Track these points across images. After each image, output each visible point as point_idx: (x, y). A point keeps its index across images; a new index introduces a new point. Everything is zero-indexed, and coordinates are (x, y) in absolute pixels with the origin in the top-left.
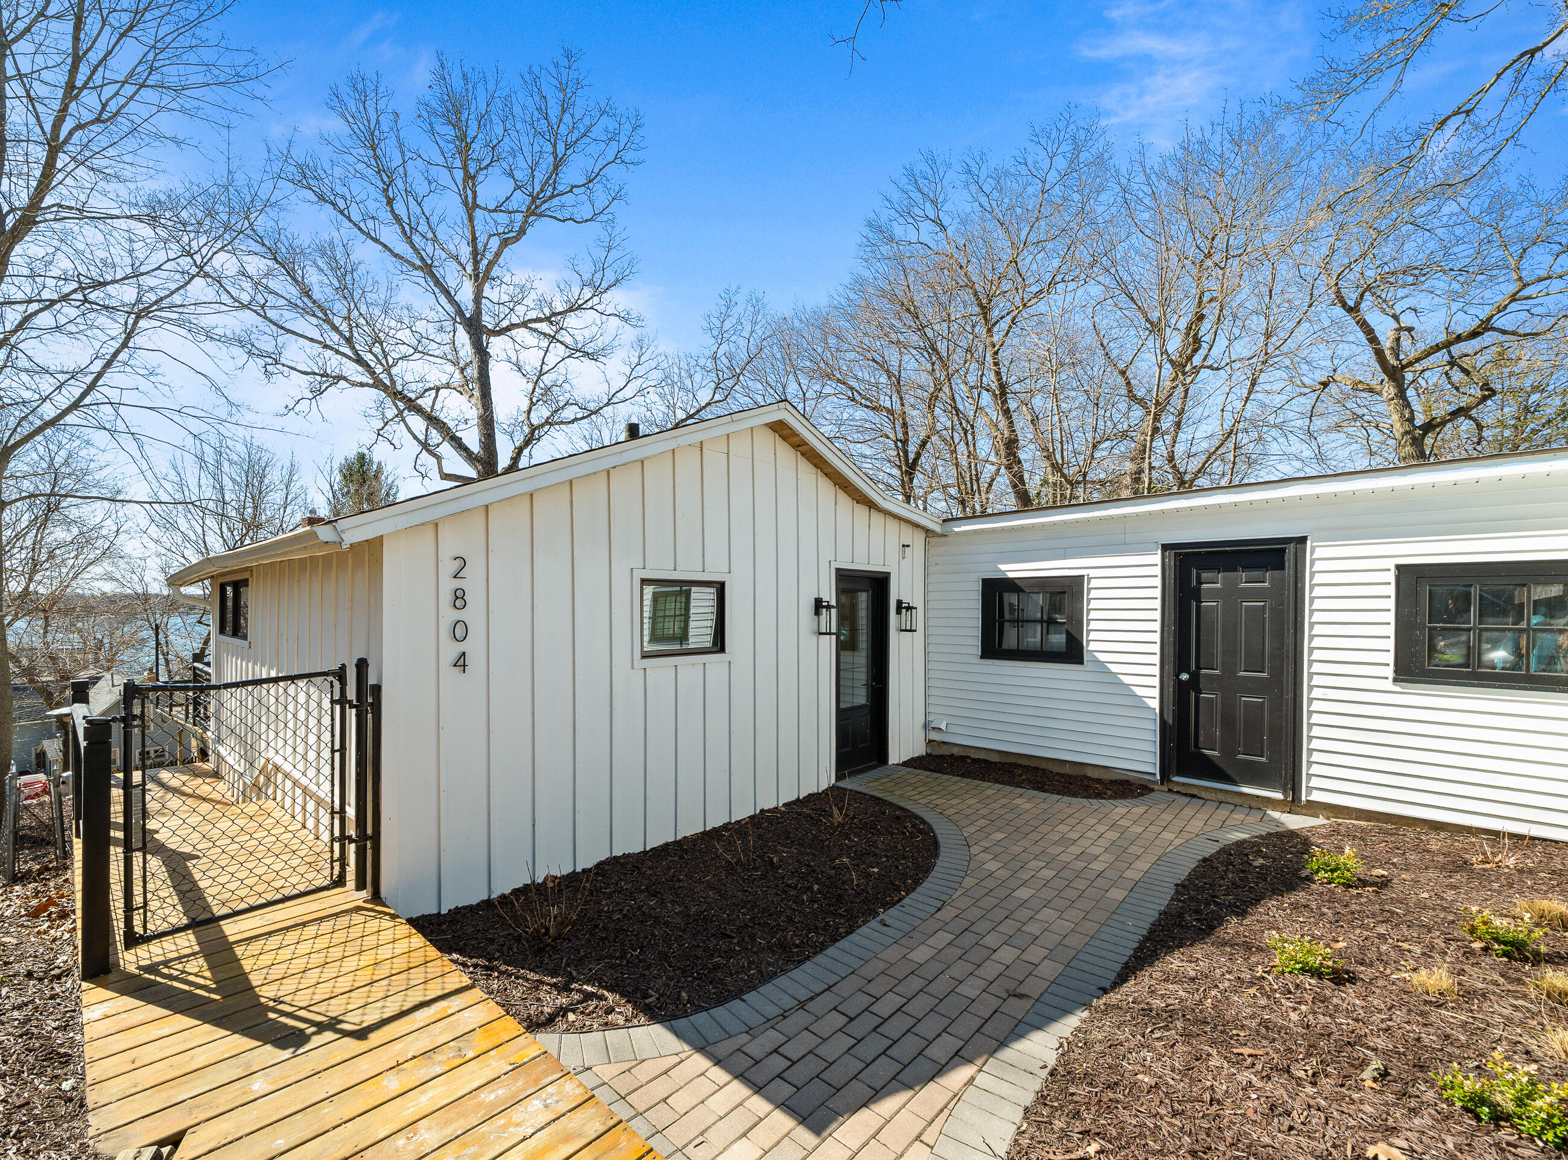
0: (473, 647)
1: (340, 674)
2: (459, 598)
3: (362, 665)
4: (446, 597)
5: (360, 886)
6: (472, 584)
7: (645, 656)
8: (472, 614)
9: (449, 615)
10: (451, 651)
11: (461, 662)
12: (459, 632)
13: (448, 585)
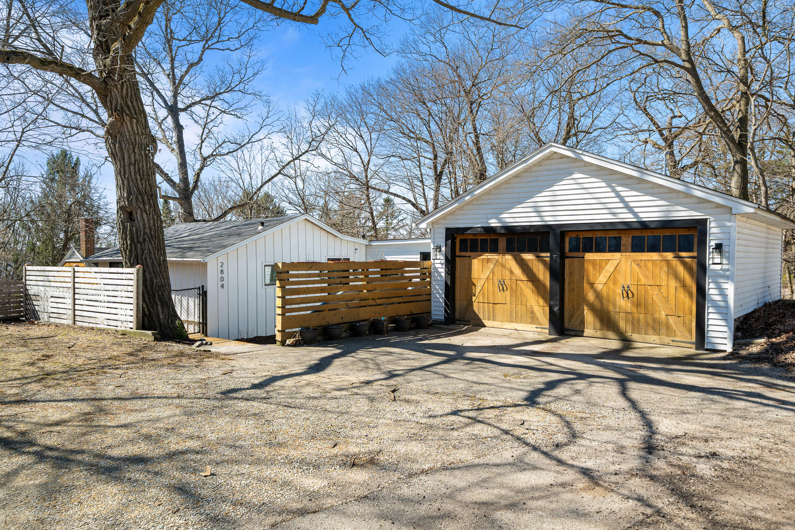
0: (225, 283)
1: (199, 288)
2: (222, 272)
3: (203, 286)
4: (219, 272)
5: (203, 333)
6: (225, 269)
7: (266, 285)
8: (225, 275)
9: (220, 276)
10: (220, 284)
11: (222, 286)
12: (222, 279)
13: (220, 269)
